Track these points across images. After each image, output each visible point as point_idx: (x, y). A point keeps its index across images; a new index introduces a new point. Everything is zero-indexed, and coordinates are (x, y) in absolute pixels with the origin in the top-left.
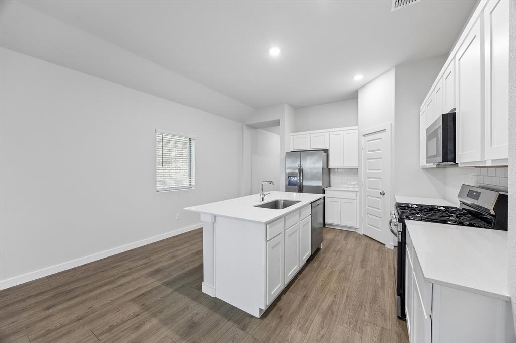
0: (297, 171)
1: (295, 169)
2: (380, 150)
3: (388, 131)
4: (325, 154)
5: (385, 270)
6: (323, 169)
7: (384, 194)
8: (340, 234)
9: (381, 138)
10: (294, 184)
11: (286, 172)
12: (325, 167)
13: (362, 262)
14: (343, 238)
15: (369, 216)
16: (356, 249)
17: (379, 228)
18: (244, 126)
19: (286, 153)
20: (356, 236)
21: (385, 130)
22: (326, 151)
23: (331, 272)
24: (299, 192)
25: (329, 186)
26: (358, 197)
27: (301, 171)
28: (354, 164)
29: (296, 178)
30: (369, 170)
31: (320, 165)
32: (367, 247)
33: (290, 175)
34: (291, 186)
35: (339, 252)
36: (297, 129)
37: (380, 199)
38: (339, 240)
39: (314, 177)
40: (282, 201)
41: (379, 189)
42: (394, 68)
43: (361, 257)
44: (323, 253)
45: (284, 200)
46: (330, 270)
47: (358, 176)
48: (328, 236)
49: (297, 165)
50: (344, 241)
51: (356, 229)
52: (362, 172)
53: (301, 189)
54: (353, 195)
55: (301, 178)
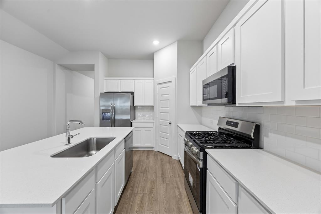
0: (110, 108)
1: (108, 106)
2: (168, 94)
3: (173, 82)
4: (132, 96)
5: (178, 179)
6: (130, 107)
7: (171, 123)
8: (143, 154)
9: (169, 87)
10: (107, 119)
11: (100, 110)
12: (132, 105)
13: (162, 176)
14: (146, 158)
15: (161, 138)
16: (156, 166)
17: (168, 146)
18: (56, 65)
19: (101, 93)
20: (153, 153)
21: (172, 81)
22: (133, 93)
23: (143, 197)
24: (111, 126)
25: (134, 119)
26: (154, 126)
27: (113, 108)
28: (151, 104)
29: (109, 114)
30: (161, 107)
31: (128, 104)
32: (162, 162)
33: (104, 112)
34: (104, 121)
35: (145, 171)
36: (110, 75)
37: (168, 127)
38: (143, 160)
39: (124, 112)
40: (95, 139)
41: (168, 120)
42: (177, 42)
43: (161, 172)
44: (134, 177)
45: (97, 138)
46: (141, 195)
47: (154, 111)
48: (135, 158)
49: (110, 103)
50: (147, 159)
51: (153, 148)
52: (156, 109)
53: (113, 123)
54: (151, 125)
55: (114, 114)
